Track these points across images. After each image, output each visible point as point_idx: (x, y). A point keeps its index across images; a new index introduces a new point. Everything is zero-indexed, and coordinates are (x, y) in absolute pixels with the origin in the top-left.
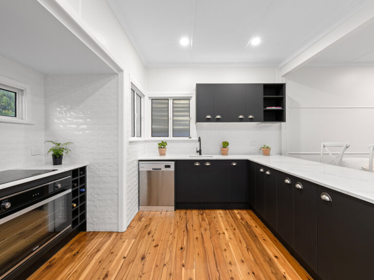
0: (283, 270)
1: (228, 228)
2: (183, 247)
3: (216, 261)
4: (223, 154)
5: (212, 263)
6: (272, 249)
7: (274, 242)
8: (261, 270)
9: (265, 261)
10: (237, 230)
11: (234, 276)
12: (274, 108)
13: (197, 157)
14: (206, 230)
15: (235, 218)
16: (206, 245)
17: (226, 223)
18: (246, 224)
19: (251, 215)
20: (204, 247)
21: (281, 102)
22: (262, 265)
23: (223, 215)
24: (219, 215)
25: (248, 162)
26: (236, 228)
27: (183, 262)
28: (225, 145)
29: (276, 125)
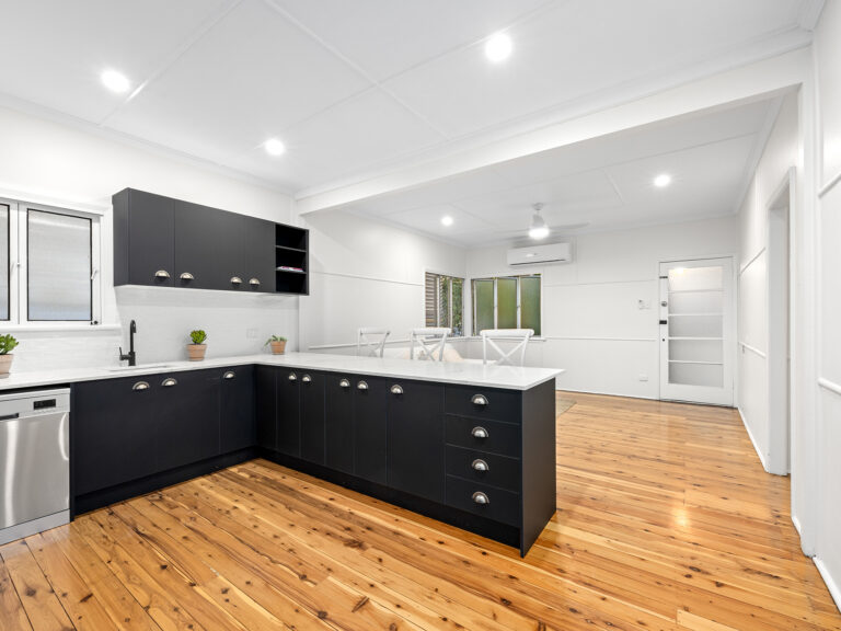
0: (346, 508)
1: (238, 497)
2: (163, 564)
3: (251, 547)
4: (191, 359)
5: (246, 551)
6: (322, 493)
7: (319, 484)
8: (322, 521)
9: (321, 509)
10: (255, 494)
11: (291, 547)
12: (291, 269)
13: (125, 371)
14: (193, 519)
15: (240, 480)
16: (212, 537)
17: (228, 493)
18: (264, 481)
19: (265, 466)
20: (212, 542)
21: (301, 259)
22: (320, 516)
23: (211, 484)
24: (204, 488)
25: (256, 368)
26: (252, 492)
27: (188, 580)
28: (198, 337)
29: (290, 298)
